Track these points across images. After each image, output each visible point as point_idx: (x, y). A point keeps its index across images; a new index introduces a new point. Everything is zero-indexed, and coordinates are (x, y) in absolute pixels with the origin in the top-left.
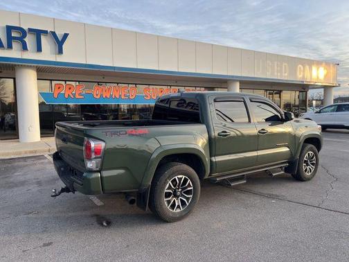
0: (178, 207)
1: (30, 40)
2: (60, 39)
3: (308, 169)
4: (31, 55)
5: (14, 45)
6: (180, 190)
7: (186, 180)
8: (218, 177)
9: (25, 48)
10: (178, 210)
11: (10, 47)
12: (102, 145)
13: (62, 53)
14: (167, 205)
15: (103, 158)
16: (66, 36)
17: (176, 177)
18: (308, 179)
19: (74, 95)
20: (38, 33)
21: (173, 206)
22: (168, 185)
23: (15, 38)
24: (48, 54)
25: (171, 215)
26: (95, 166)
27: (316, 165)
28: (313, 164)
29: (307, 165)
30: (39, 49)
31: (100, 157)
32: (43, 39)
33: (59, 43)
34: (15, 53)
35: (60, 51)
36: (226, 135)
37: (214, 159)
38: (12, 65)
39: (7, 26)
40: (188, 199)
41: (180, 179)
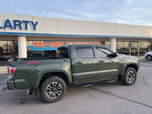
0: (54, 96)
1: (23, 25)
2: (35, 24)
3: (130, 80)
4: (23, 31)
5: (17, 27)
6: (55, 89)
7: (58, 84)
8: (77, 83)
9: (21, 28)
10: (54, 98)
11: (15, 28)
12: (15, 68)
13: (35, 30)
14: (48, 95)
15: (15, 74)
16: (37, 22)
17: (53, 83)
18: (130, 84)
19: (42, 47)
20: (26, 22)
21: (51, 96)
22: (48, 86)
23: (17, 25)
24: (30, 30)
25: (50, 100)
26: (11, 77)
27: (135, 78)
28: (133, 77)
29: (130, 77)
30: (26, 29)
31: (14, 74)
32: (28, 24)
33: (34, 26)
34: (17, 31)
35: (35, 29)
36: (80, 64)
37: (74, 74)
38: (16, 35)
39: (14, 20)
40: (59, 93)
41: (55, 84)
